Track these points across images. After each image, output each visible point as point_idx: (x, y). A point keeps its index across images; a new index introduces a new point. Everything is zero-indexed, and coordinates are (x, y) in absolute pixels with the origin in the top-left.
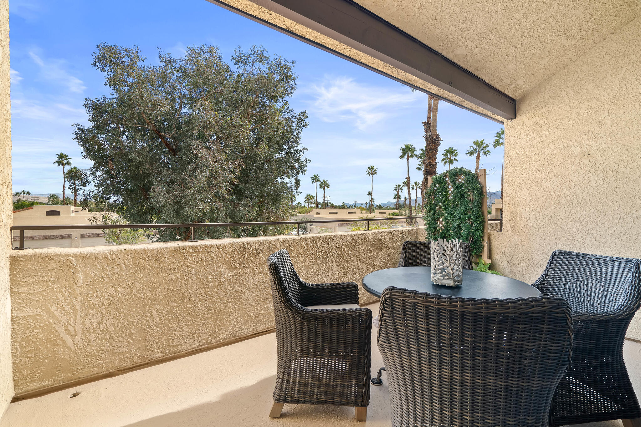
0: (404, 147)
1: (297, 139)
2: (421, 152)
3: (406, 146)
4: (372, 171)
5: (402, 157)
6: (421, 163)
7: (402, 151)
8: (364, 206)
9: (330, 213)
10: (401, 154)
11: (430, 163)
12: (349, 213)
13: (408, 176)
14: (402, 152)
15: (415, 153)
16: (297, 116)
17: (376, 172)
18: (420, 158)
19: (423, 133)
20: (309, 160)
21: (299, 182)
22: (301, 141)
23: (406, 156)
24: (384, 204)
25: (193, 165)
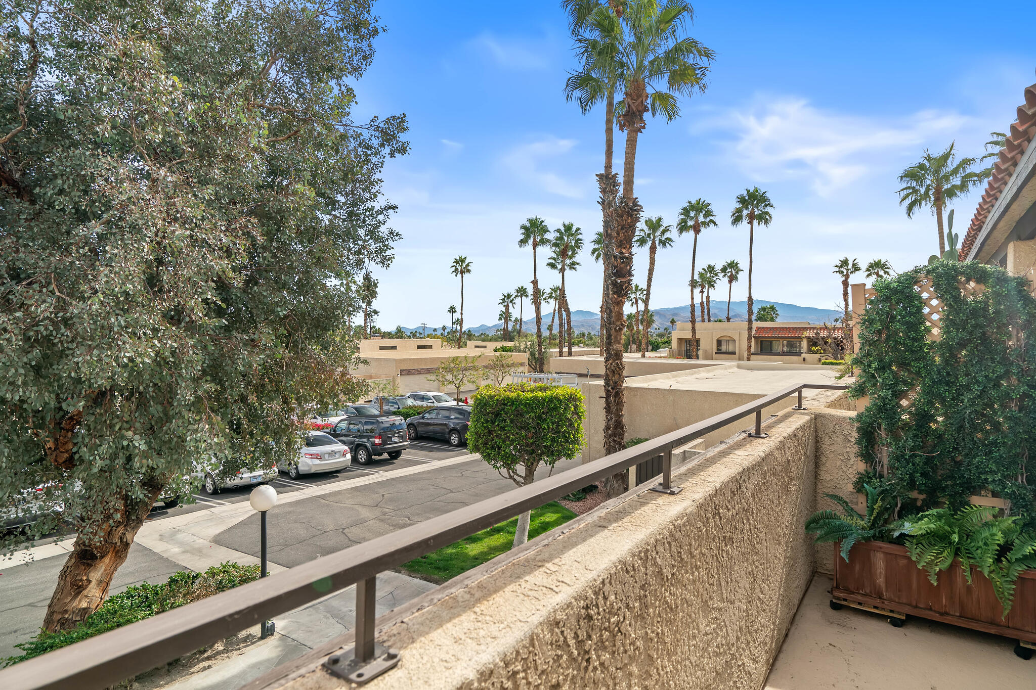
0: (528, 224)
1: (369, 184)
2: (558, 234)
3: (530, 221)
4: (461, 267)
5: (523, 242)
6: (555, 256)
7: (523, 231)
8: (439, 333)
9: (382, 348)
10: (522, 237)
11: (621, 253)
12: (419, 347)
13: (535, 278)
14: (523, 234)
15: (547, 236)
16: (382, 125)
17: (469, 268)
18: (556, 245)
19: (597, 195)
20: (397, 234)
21: (375, 285)
22: (384, 187)
23: (531, 241)
24: (476, 329)
25: (96, 228)
